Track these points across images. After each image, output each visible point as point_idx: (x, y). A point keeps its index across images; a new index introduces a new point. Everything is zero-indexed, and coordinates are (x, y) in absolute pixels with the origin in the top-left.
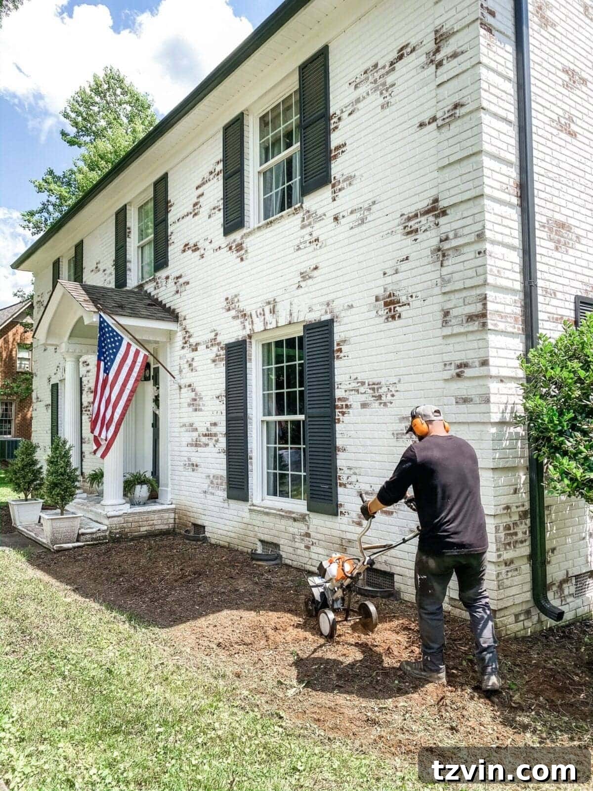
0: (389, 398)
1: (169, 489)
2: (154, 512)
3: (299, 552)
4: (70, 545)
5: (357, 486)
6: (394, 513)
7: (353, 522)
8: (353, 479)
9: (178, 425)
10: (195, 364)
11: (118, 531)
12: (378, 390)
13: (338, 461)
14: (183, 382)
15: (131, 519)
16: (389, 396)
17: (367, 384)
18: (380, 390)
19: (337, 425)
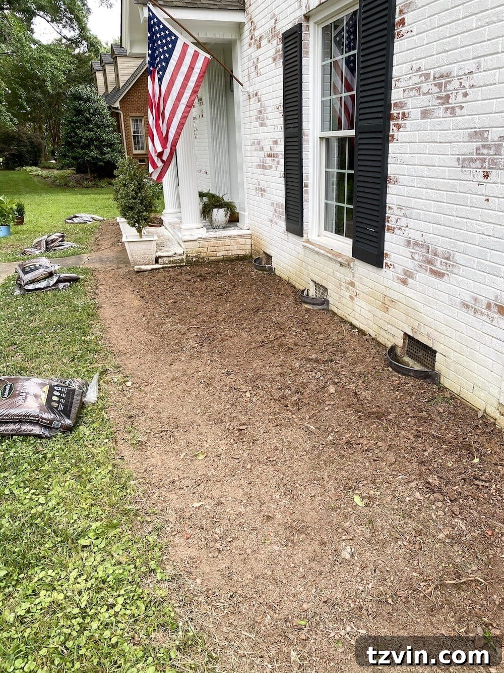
0: (460, 98)
1: (246, 214)
2: (230, 237)
3: (344, 301)
4: (149, 267)
5: (406, 233)
6: (446, 276)
7: (398, 278)
8: (403, 222)
9: (249, 142)
10: (260, 66)
11: (194, 255)
12: (445, 87)
13: (388, 196)
14: (251, 90)
15: (206, 244)
16: (460, 96)
17: (432, 77)
18: (449, 87)
19: (390, 145)
